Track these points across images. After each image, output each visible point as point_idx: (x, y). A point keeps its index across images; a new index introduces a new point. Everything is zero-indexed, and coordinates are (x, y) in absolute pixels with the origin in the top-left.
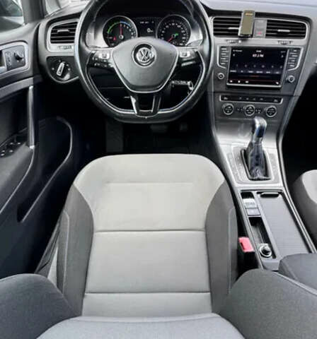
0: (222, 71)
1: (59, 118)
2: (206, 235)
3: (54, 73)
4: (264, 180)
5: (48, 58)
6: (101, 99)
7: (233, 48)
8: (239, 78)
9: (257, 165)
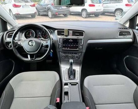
0: (61, 45)
1: (10, 59)
2: (51, 98)
3: (8, 46)
4: (73, 79)
5: (6, 42)
6: (19, 55)
7: (63, 39)
8: (66, 47)
9: (72, 74)
